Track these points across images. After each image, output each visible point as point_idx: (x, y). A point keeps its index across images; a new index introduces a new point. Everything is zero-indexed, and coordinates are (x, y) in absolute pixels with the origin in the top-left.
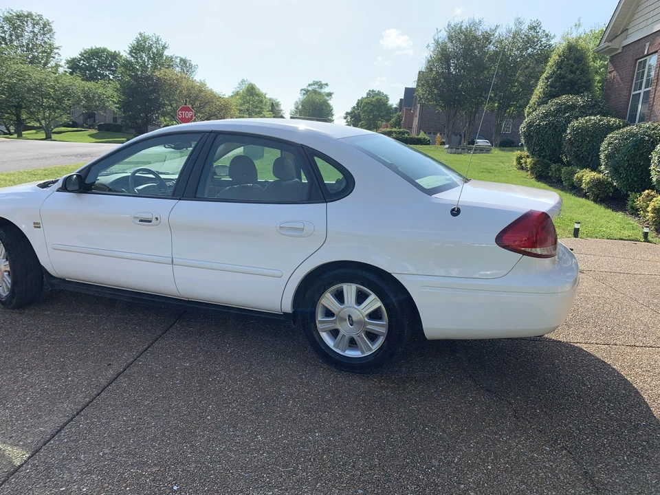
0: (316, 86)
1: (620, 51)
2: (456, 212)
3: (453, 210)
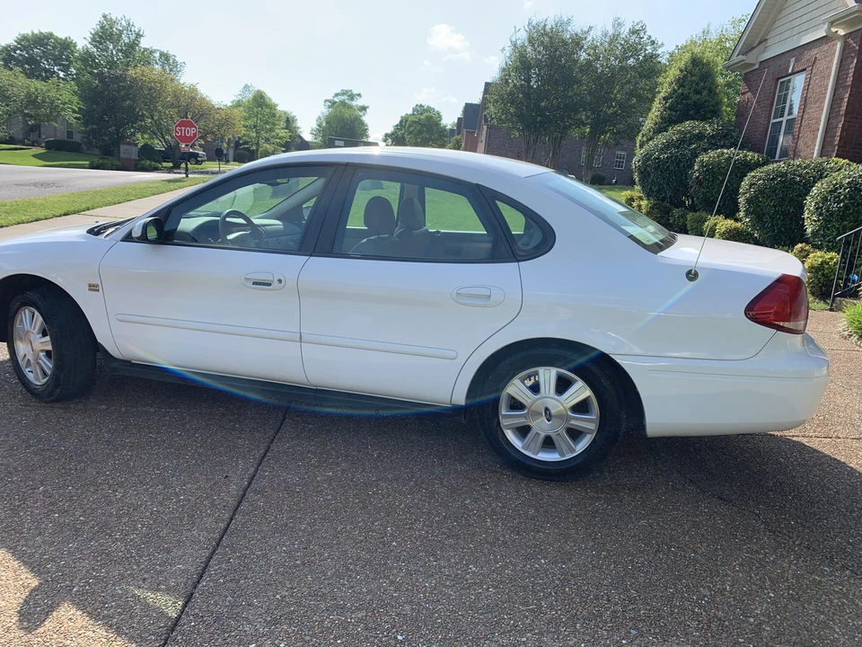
0: (346, 97)
1: (757, 67)
2: (692, 275)
3: (689, 273)
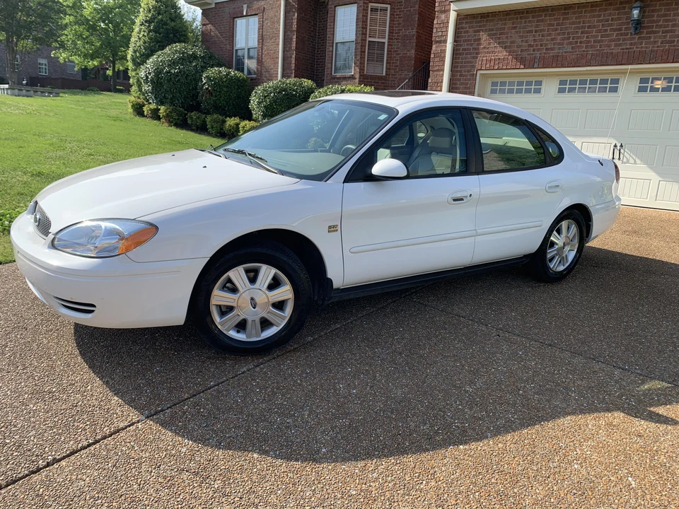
1: (213, 6)
2: (601, 163)
3: (599, 161)
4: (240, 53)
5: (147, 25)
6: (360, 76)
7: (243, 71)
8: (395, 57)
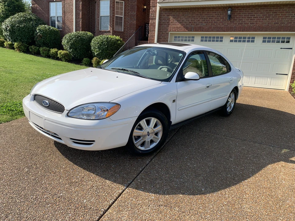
4: (52, 18)
5: (3, 3)
6: (113, 31)
7: (55, 27)
8: (127, 24)
